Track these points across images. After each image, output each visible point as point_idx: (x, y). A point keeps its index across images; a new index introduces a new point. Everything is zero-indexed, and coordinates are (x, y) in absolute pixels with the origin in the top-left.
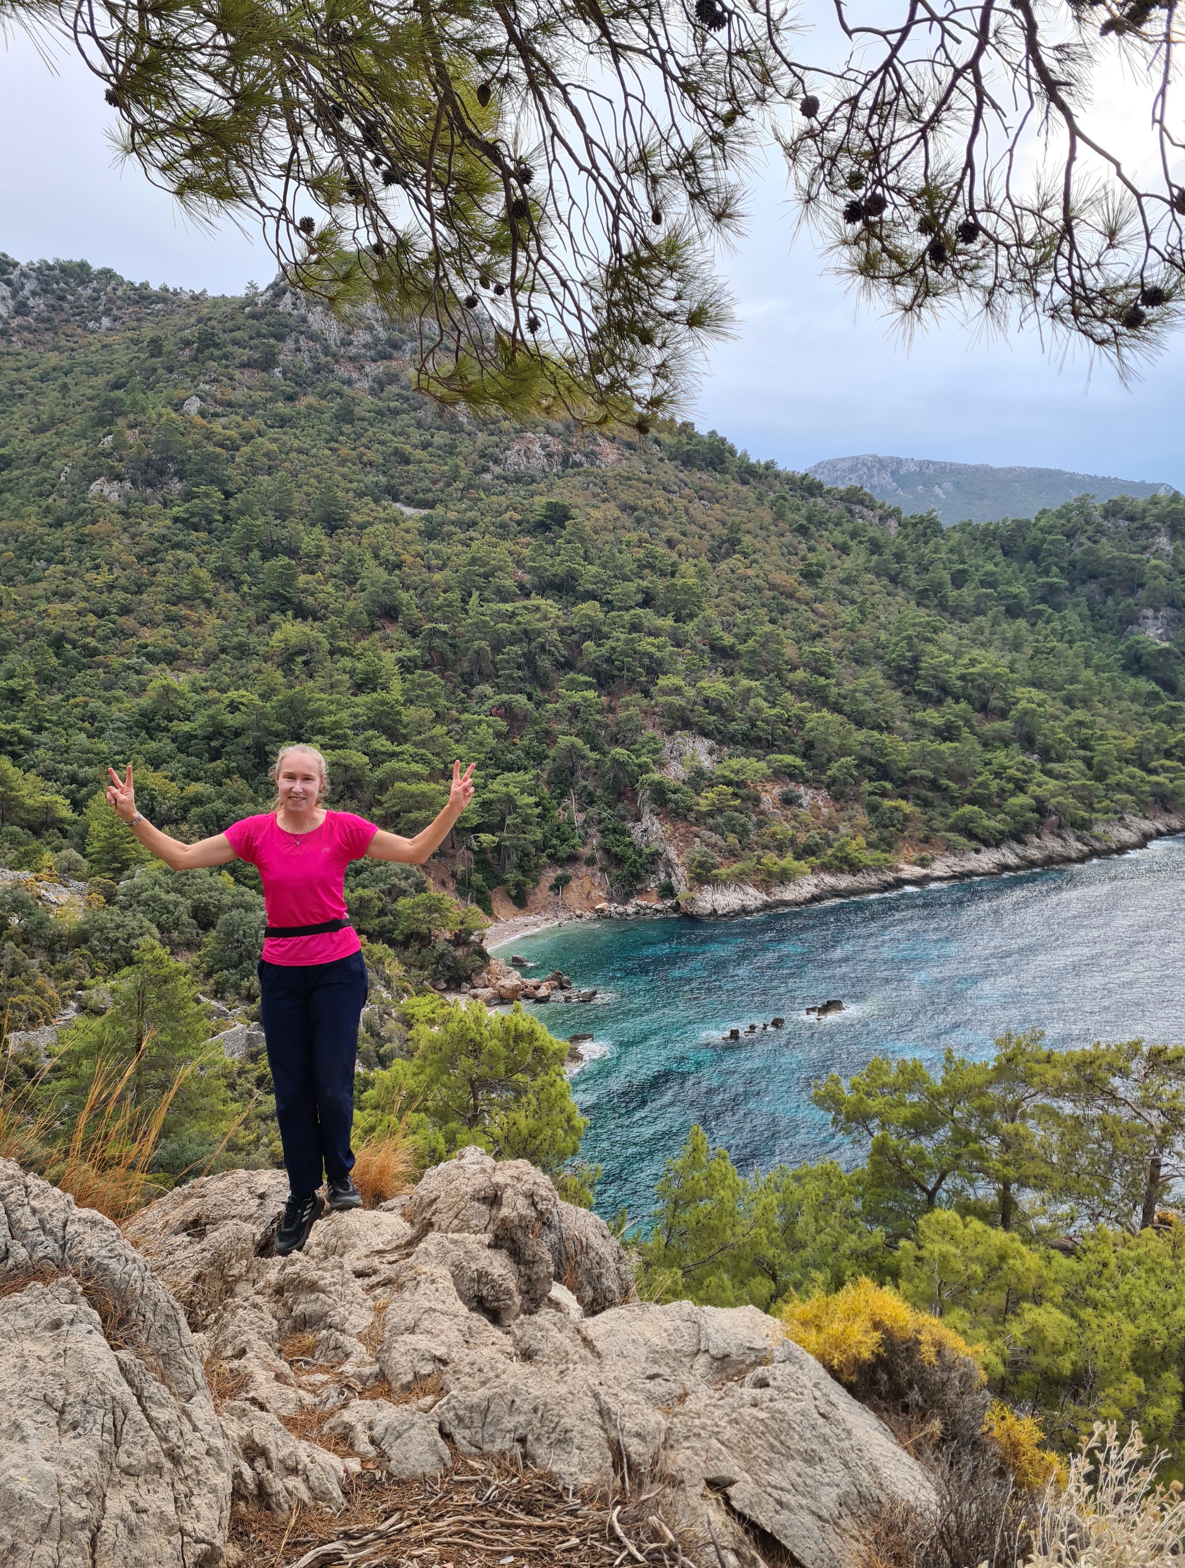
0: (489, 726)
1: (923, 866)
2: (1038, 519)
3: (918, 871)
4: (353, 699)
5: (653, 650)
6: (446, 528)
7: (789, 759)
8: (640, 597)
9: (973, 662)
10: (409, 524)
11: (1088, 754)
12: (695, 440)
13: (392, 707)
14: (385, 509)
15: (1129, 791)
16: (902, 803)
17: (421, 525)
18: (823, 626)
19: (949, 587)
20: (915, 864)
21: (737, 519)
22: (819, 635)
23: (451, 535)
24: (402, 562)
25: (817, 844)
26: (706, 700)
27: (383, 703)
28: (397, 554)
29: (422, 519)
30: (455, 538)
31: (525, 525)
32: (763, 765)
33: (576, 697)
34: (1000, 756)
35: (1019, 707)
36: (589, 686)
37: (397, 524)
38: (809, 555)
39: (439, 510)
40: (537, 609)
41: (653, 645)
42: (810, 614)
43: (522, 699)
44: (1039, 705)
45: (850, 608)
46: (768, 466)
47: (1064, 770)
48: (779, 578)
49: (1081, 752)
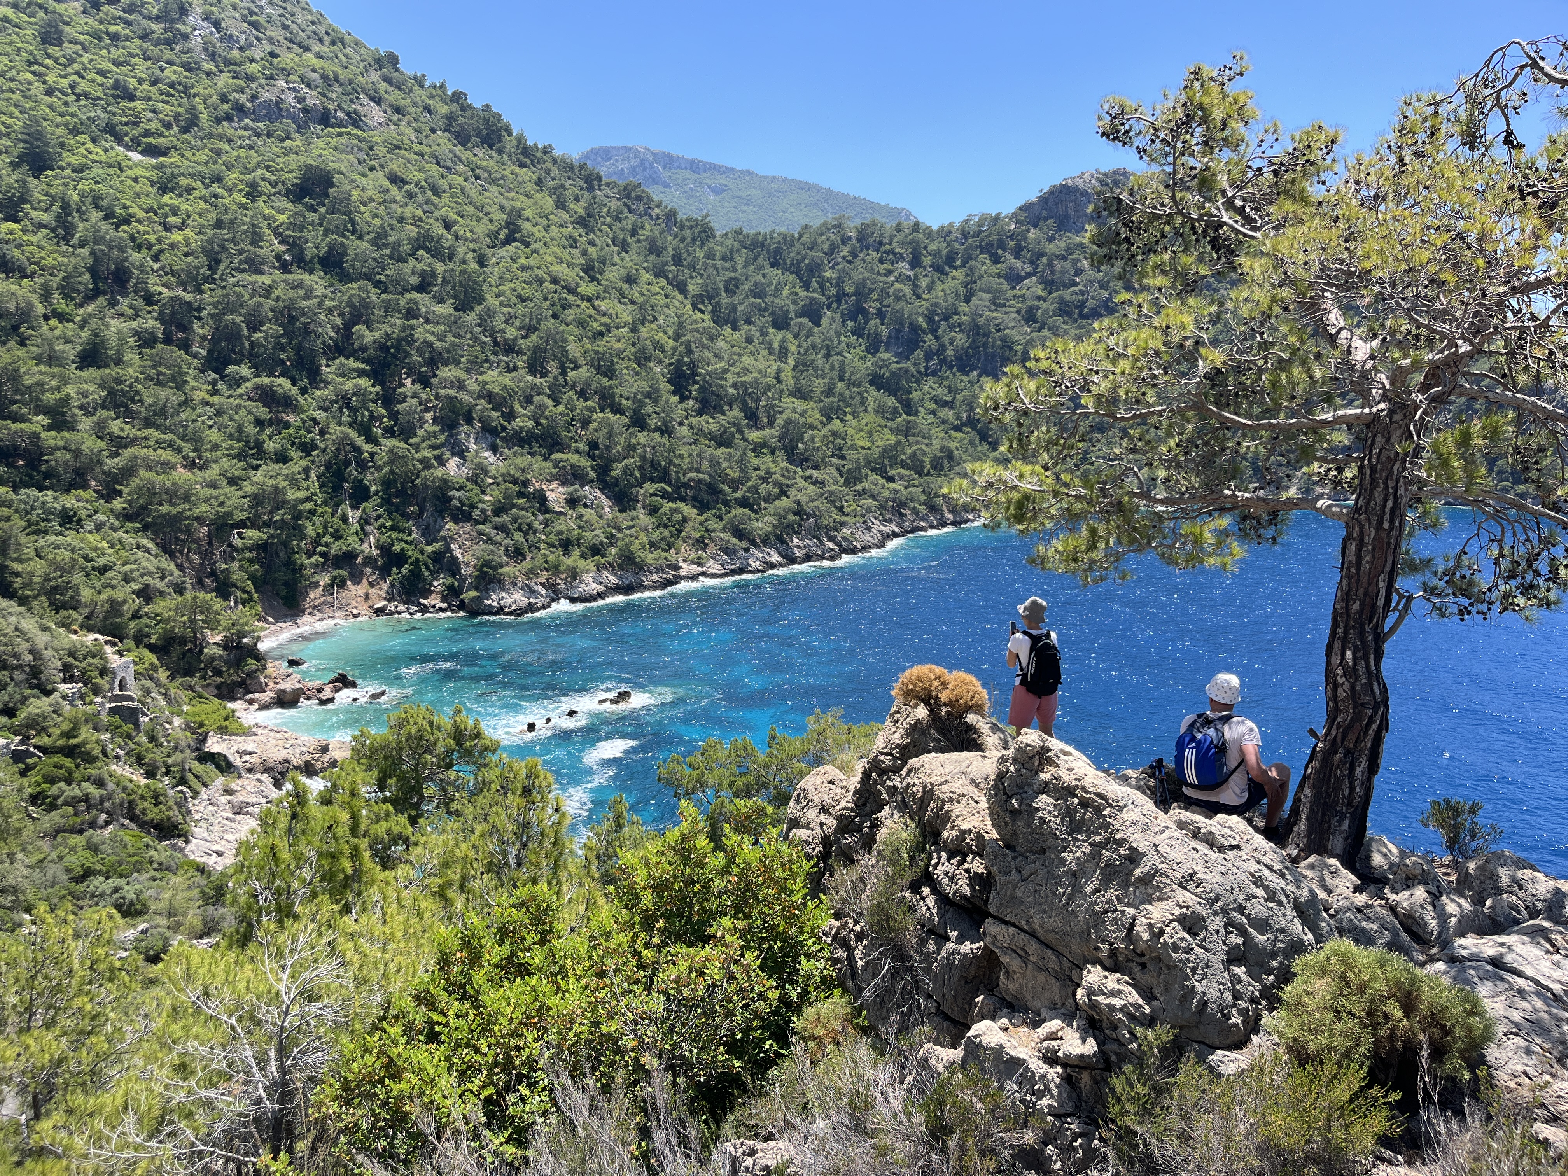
0: (250, 412)
1: (700, 564)
2: (801, 235)
3: (695, 569)
4: (79, 373)
5: (431, 338)
6: (183, 181)
7: (573, 458)
8: (414, 280)
9: (746, 371)
10: (138, 172)
11: (841, 462)
12: (469, 113)
13: (131, 386)
14: (106, 150)
15: (873, 498)
16: (681, 505)
17: (154, 175)
18: (606, 325)
19: (724, 295)
20: (693, 563)
21: (518, 205)
22: (601, 334)
23: (190, 190)
24: (131, 216)
25: (602, 543)
26: (489, 396)
27: (118, 381)
28: (125, 207)
29: (154, 167)
30: (196, 193)
31: (280, 186)
32: (547, 464)
33: (349, 385)
34: (767, 462)
35: (784, 416)
36: (361, 373)
37: (122, 170)
38: (591, 250)
39: (175, 158)
40: (300, 285)
41: (433, 334)
42: (593, 312)
43: (284, 384)
44: (801, 415)
45: (630, 307)
46: (546, 151)
47: (820, 478)
48: (561, 270)
49: (834, 460)
